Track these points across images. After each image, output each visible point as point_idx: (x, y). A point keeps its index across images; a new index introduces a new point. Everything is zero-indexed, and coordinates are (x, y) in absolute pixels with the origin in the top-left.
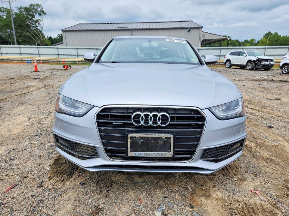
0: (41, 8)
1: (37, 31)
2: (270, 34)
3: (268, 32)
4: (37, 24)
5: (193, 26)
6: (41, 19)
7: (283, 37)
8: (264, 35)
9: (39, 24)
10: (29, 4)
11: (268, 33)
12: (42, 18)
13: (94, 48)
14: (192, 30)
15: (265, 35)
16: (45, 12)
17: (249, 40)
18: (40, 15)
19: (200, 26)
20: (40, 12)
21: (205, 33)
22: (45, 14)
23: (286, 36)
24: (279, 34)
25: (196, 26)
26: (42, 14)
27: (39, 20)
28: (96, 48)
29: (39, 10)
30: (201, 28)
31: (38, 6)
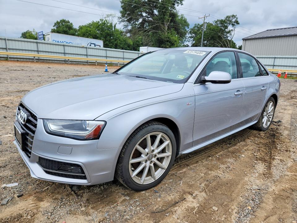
0: (235, 19)
1: (227, 42)
4: (228, 35)
6: (233, 30)
9: (231, 34)
10: (225, 17)
12: (235, 28)
13: (271, 56)
16: (239, 22)
18: (233, 25)
20: (234, 22)
22: (238, 24)
26: (235, 24)
27: (232, 30)
28: (274, 56)
29: (234, 20)
31: (233, 17)
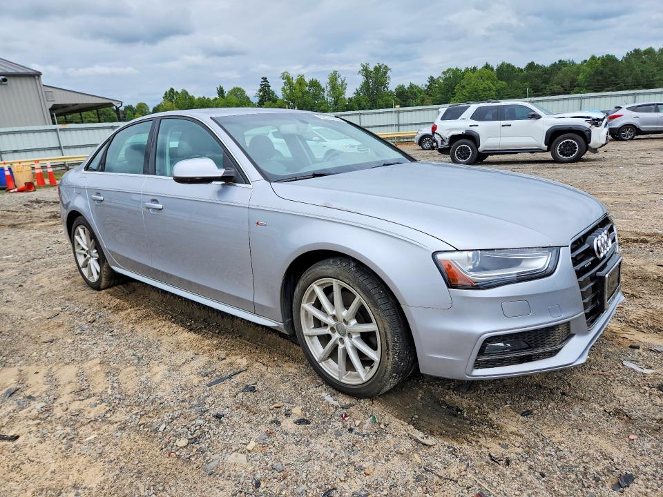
2: (173, 92)
3: (169, 89)
5: (10, 71)
7: (199, 99)
8: (163, 95)
11: (170, 91)
14: (10, 81)
15: (166, 94)
17: (135, 106)
19: (31, 71)
21: (52, 90)
23: (204, 98)
24: (191, 94)
25: (21, 71)
30: (36, 75)
